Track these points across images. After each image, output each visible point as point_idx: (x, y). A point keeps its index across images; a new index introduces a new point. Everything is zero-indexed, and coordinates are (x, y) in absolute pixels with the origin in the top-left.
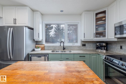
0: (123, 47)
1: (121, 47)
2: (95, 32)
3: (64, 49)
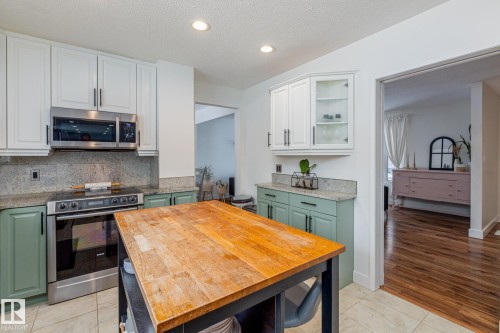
0: (42, 175)
1: (34, 176)
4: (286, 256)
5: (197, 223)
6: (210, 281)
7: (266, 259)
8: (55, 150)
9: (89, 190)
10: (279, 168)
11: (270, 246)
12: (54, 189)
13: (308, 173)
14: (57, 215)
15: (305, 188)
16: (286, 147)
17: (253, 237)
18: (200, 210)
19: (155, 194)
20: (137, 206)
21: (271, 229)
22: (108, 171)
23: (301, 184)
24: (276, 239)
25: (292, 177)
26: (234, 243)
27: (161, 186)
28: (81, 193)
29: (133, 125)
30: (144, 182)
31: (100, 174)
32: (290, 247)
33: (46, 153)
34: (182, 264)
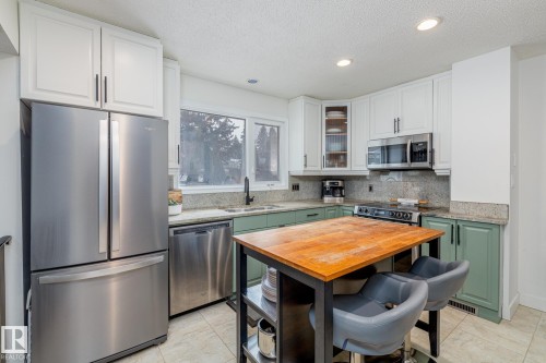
0: (374, 189)
1: (371, 189)
3: (249, 201)
12: (381, 200)
20: (411, 223)
33: (368, 173)
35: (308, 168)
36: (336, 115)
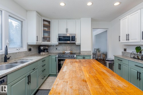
2: (42, 36)
3: (7, 59)
4: (107, 88)
5: (83, 66)
6: (71, 87)
7: (97, 86)
8: (59, 43)
9: (66, 53)
10: (125, 50)
11: (103, 81)
12: (59, 52)
13: (140, 52)
14: (58, 58)
15: (138, 59)
16: (127, 41)
17: (98, 76)
18: (87, 62)
19: (79, 55)
20: (74, 58)
21: (108, 74)
22: (70, 49)
23: (136, 57)
24: (108, 79)
25: (131, 54)
26: (89, 76)
27: (81, 53)
28: (64, 53)
29: (74, 37)
30: (78, 52)
31: (68, 49)
32: (112, 85)
33: (57, 44)
34: (69, 78)
35: (38, 42)
36: (46, 23)
